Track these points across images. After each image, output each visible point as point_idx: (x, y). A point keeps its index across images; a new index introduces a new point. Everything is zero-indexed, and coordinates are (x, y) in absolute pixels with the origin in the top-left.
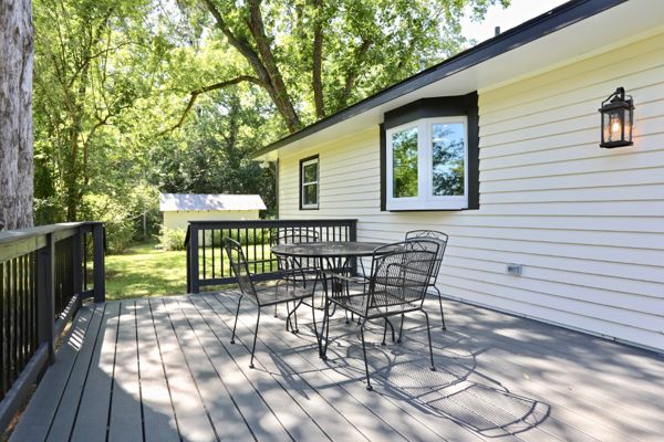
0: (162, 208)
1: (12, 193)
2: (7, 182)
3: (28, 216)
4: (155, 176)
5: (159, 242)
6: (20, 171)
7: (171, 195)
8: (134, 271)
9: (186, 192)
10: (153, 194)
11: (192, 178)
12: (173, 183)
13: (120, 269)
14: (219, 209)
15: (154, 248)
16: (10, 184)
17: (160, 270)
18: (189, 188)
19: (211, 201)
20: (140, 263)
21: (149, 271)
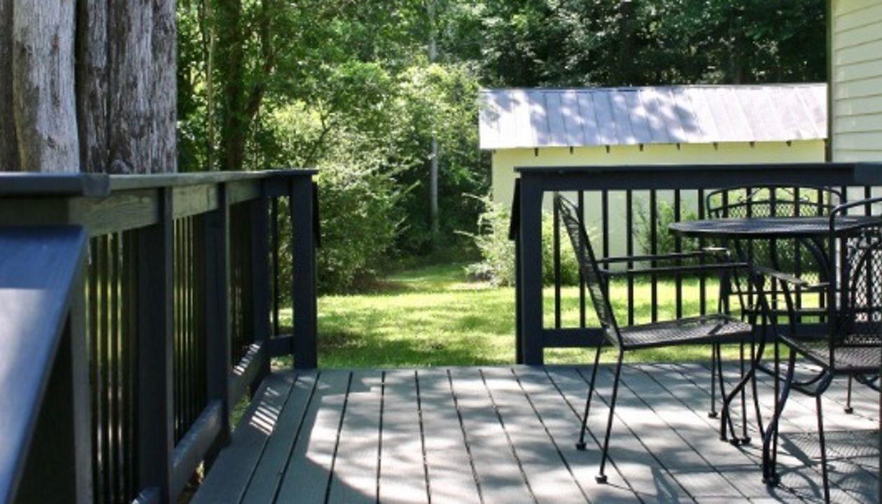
0: (489, 138)
1: (143, 107)
2: (135, 85)
3: (169, 157)
4: (469, 27)
5: (478, 257)
6: (155, 58)
7: (518, 94)
8: (395, 335)
9: (571, 79)
10: (456, 93)
11: (594, 28)
12: (527, 49)
13: (357, 328)
14: (680, 134)
15: (463, 278)
16: (140, 85)
17: (472, 334)
18: (583, 67)
19: (652, 108)
20: (416, 316)
21: (442, 337)
